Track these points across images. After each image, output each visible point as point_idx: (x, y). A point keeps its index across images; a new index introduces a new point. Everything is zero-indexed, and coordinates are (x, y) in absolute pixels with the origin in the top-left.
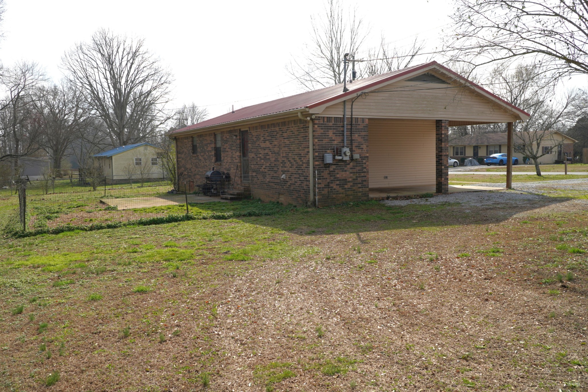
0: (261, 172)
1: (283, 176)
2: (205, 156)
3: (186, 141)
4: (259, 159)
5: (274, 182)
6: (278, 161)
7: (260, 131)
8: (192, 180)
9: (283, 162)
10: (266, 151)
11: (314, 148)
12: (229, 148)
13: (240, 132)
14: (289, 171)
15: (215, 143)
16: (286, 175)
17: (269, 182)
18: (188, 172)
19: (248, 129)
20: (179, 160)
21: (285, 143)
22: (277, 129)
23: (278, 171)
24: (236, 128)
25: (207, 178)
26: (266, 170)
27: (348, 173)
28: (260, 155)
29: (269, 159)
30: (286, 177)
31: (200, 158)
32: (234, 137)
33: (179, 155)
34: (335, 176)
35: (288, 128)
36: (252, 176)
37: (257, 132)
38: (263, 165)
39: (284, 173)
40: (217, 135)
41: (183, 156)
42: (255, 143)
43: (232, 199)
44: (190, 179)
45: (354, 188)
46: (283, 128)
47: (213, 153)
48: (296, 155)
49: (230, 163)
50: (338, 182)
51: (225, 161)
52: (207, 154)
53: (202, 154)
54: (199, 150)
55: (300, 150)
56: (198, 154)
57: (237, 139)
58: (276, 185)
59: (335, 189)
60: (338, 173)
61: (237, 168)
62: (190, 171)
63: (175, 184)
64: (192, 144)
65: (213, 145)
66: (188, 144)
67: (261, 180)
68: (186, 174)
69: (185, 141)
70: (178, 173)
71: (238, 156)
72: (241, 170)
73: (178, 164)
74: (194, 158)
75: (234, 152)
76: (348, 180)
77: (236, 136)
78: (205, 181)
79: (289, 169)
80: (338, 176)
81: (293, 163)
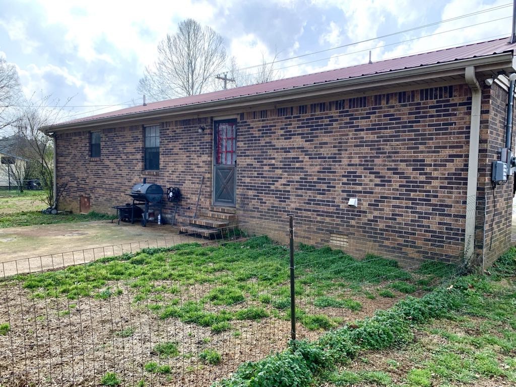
0: (273, 190)
1: (353, 201)
2: (119, 160)
3: (77, 138)
4: (266, 168)
5: (314, 211)
6: (334, 172)
7: (273, 120)
8: (87, 196)
9: (352, 177)
10: (292, 155)
12: (180, 149)
13: (212, 123)
14: (372, 193)
15: (144, 141)
16: (359, 200)
17: (296, 209)
18: (78, 184)
19: (238, 117)
20: (58, 165)
21: (363, 138)
22: (334, 113)
23: (329, 191)
24: (202, 116)
25: (138, 196)
26: (288, 188)
27: (503, 199)
28: (273, 162)
29: (303, 168)
30: (358, 204)
31: (107, 162)
32: (200, 131)
33: (61, 159)
34: (496, 206)
35: (373, 109)
36: (245, 197)
37: (263, 121)
38: (281, 178)
39: (353, 196)
40: (147, 130)
41: (68, 160)
42: (259, 140)
43: (212, 237)
44: (82, 193)
46: (357, 111)
47: (139, 156)
48: (401, 161)
49: (182, 172)
50: (497, 219)
51: (170, 169)
52: (124, 157)
53: (111, 158)
54: (104, 151)
55: (422, 152)
56: (102, 158)
57: (206, 134)
58: (318, 215)
61: (203, 181)
62: (83, 182)
63: (50, 198)
64: (90, 143)
65: (140, 144)
66: (83, 144)
67: (273, 203)
68: (75, 185)
69: (74, 138)
70: (57, 184)
71: (203, 162)
72: (211, 184)
73: (57, 170)
74: (92, 163)
75: (194, 156)
76: (502, 214)
77: (203, 129)
78: (130, 200)
79: (372, 189)
81: (390, 177)
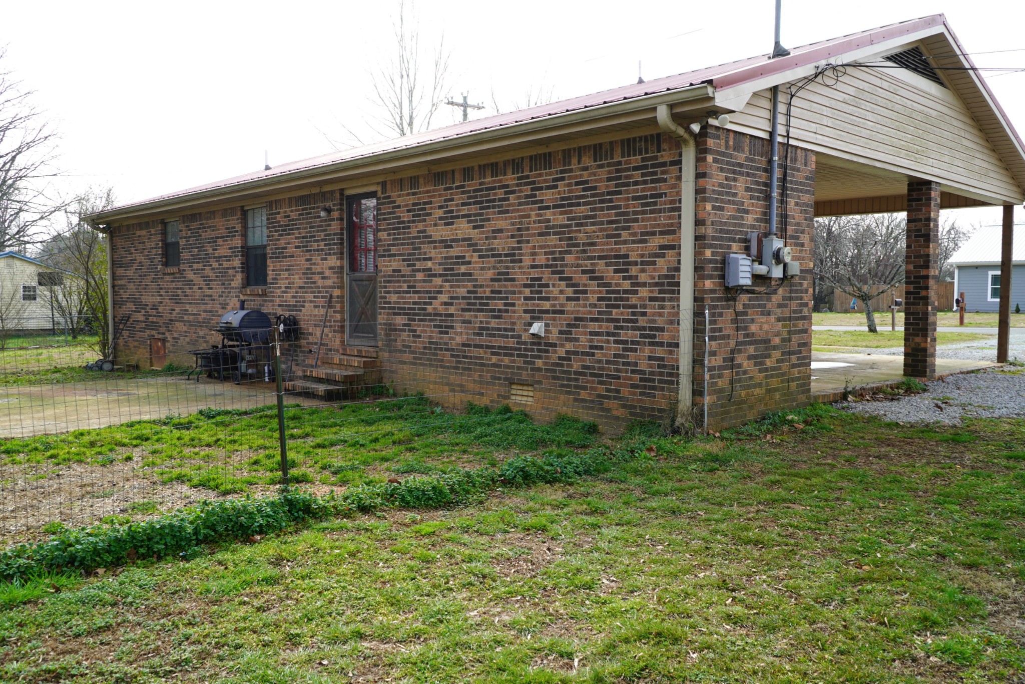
0: (429, 315)
1: (537, 328)
2: (208, 272)
3: (143, 233)
4: (420, 276)
5: (488, 347)
6: (513, 280)
7: (428, 192)
8: (160, 336)
9: (536, 285)
10: (455, 251)
11: (702, 230)
12: (296, 247)
13: (342, 200)
14: (562, 312)
15: (244, 235)
16: (547, 325)
17: (464, 345)
18: (147, 315)
19: (379, 189)
20: (117, 282)
21: (548, 221)
22: (510, 179)
23: (507, 311)
24: (327, 188)
25: (228, 331)
26: (452, 310)
27: (772, 318)
28: (429, 264)
29: (470, 274)
30: (546, 331)
31: (190, 275)
32: (322, 214)
33: (120, 271)
34: (746, 328)
35: (562, 172)
36: (391, 329)
37: (414, 194)
38: (440, 292)
39: (539, 319)
40: (250, 214)
41: (130, 272)
42: (409, 227)
44: (154, 332)
45: (785, 366)
46: (540, 175)
47: (237, 262)
48: (600, 258)
49: (300, 288)
50: (751, 350)
51: (283, 283)
52: (215, 265)
53: (195, 266)
54: (185, 255)
55: (625, 242)
56: (182, 267)
57: (333, 220)
58: (493, 354)
59: (745, 372)
60: (753, 321)
61: (330, 302)
62: (154, 312)
63: (104, 345)
64: (164, 241)
65: (238, 242)
66: (152, 242)
67: (430, 337)
68: (142, 318)
69: (138, 233)
70: (114, 317)
71: (331, 268)
72: (342, 307)
73: (115, 293)
74: (167, 278)
75: (317, 258)
76: (772, 343)
77: (328, 211)
78: (217, 338)
79: (562, 305)
80: (753, 328)
81: (585, 285)
